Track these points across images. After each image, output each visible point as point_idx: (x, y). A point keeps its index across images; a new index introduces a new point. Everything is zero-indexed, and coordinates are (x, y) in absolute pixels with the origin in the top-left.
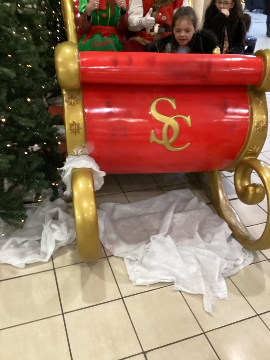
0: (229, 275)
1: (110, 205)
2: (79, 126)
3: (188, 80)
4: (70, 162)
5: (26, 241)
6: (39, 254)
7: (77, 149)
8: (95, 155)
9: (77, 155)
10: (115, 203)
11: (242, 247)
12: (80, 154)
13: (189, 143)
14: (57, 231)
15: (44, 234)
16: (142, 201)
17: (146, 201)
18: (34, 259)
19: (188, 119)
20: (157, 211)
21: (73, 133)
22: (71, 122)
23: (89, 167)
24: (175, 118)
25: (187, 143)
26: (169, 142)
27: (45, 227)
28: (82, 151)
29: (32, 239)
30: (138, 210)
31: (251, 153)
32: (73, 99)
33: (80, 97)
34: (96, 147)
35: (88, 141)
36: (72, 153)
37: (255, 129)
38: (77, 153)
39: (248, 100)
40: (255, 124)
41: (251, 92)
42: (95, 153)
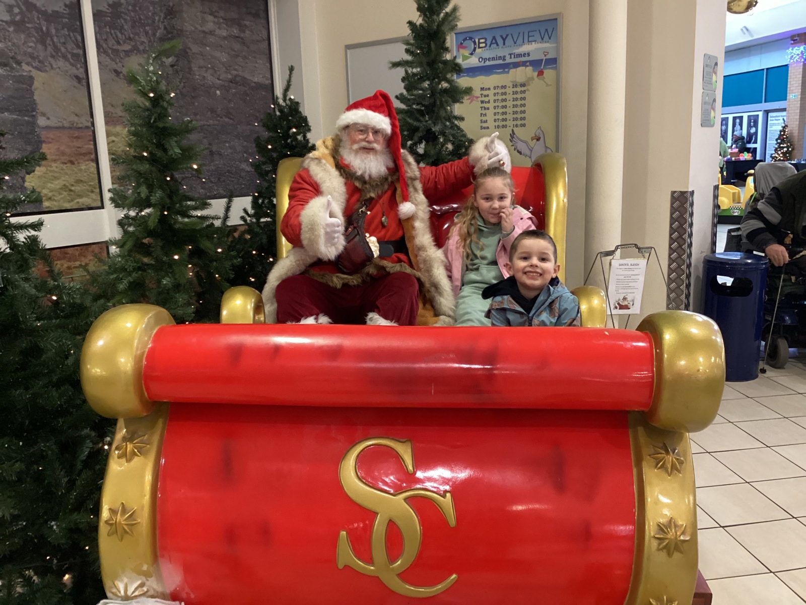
2: (134, 516)
7: (126, 580)
8: (188, 595)
9: (127, 598)
12: (136, 593)
13: (454, 576)
19: (446, 503)
21: (115, 537)
22: (114, 505)
25: (449, 575)
26: (393, 569)
28: (142, 585)
32: (132, 441)
33: (154, 436)
34: (187, 572)
37: (655, 543)
38: (126, 591)
39: (632, 452)
40: (651, 529)
41: (640, 430)
42: (187, 590)
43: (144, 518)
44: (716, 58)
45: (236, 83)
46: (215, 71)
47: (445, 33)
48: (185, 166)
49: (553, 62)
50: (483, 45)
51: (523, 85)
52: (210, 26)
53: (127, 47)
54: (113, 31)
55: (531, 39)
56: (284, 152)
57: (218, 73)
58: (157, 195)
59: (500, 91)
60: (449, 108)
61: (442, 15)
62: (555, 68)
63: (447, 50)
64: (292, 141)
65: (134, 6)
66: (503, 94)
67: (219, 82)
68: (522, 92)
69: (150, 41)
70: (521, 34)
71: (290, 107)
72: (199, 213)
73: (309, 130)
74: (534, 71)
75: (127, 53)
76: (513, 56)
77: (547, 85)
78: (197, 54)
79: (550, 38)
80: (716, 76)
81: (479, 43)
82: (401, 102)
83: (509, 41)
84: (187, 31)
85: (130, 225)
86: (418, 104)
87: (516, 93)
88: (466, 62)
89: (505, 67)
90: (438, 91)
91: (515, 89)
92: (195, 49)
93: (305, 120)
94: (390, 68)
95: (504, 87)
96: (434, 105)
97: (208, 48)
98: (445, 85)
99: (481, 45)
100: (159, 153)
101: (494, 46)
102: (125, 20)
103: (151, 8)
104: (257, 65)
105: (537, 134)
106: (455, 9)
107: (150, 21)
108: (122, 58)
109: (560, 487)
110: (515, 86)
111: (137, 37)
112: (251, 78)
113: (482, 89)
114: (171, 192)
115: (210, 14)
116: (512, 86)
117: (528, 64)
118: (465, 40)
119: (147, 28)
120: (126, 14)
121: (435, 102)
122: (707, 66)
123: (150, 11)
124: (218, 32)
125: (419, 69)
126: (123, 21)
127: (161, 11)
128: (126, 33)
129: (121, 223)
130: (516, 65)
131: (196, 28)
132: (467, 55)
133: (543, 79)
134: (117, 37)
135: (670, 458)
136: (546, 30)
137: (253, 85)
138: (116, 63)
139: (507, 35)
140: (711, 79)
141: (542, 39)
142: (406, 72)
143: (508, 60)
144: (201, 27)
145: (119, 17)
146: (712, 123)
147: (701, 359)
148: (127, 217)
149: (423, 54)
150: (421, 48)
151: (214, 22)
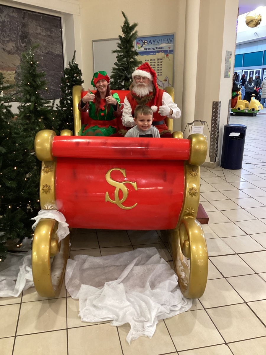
0: (164, 318)
1: (84, 256)
2: (50, 187)
3: (132, 156)
4: (41, 214)
5: (5, 279)
6: (13, 291)
7: (47, 205)
8: (63, 210)
9: (48, 209)
10: (88, 255)
11: (183, 296)
12: (50, 209)
13: (136, 204)
14: (30, 273)
15: (20, 275)
16: (112, 255)
17: (116, 256)
18: (6, 293)
19: (135, 184)
20: (122, 264)
21: (44, 193)
22: (44, 185)
23: (53, 218)
24: (124, 184)
25: (135, 203)
26: (120, 202)
27: (21, 269)
28: (52, 206)
29: (9, 278)
30: (106, 262)
31: (188, 214)
32: (48, 168)
33: (53, 167)
34: (64, 204)
35: (57, 199)
36: (44, 208)
37: (188, 193)
38: (47, 208)
39: (184, 172)
40: (188, 190)
41: (187, 166)
42: (63, 209)
43: (52, 188)
44: (231, 52)
45: (49, 54)
46: (41, 49)
47: (132, 41)
48: (42, 88)
49: (172, 51)
50: (146, 43)
51: (161, 60)
52: (39, 31)
53: (8, 39)
54: (2, 33)
55: (164, 42)
56: (72, 83)
57: (42, 50)
58: (33, 98)
59: (152, 61)
60: (133, 68)
61: (131, 34)
62: (173, 54)
63: (133, 47)
64: (75, 79)
65: (10, 23)
66: (153, 63)
67: (42, 53)
68: (160, 62)
69: (16, 37)
70: (160, 40)
71: (75, 66)
72: (46, 105)
73: (82, 75)
74: (165, 54)
75: (8, 42)
76: (157, 48)
77: (170, 60)
78: (34, 42)
79: (171, 42)
80: (231, 59)
81: (145, 42)
82: (116, 66)
83: (156, 42)
84: (30, 33)
85: (22, 109)
86: (122, 67)
87: (158, 62)
88: (140, 49)
89: (154, 52)
90: (130, 62)
91: (158, 61)
92: (33, 40)
93: (80, 71)
94: (112, 53)
95: (154, 60)
96: (128, 67)
97: (38, 40)
98: (132, 60)
99: (145, 43)
100: (34, 84)
101: (150, 44)
102: (7, 28)
103: (17, 23)
104: (57, 47)
105: (166, 78)
106: (136, 32)
107: (16, 29)
108: (6, 44)
109: (165, 181)
110: (158, 60)
111: (11, 35)
112: (54, 52)
113: (146, 60)
114: (37, 97)
115: (39, 26)
116: (157, 60)
117: (163, 51)
118: (139, 41)
119: (15, 32)
120: (7, 26)
121: (128, 66)
122: (227, 55)
123: (16, 25)
124: (42, 33)
125: (123, 54)
126: (6, 29)
127: (20, 25)
128: (7, 34)
129: (19, 108)
130: (158, 52)
131: (34, 32)
132: (140, 46)
133: (168, 58)
134: (4, 35)
135: (194, 172)
136: (170, 39)
137: (56, 55)
138: (4, 46)
139: (155, 40)
140: (229, 60)
141: (168, 42)
142: (118, 54)
143: (155, 50)
144: (36, 31)
145: (5, 27)
146: (229, 76)
147: (202, 146)
148: (21, 106)
149: (124, 48)
150: (123, 46)
151: (41, 29)
